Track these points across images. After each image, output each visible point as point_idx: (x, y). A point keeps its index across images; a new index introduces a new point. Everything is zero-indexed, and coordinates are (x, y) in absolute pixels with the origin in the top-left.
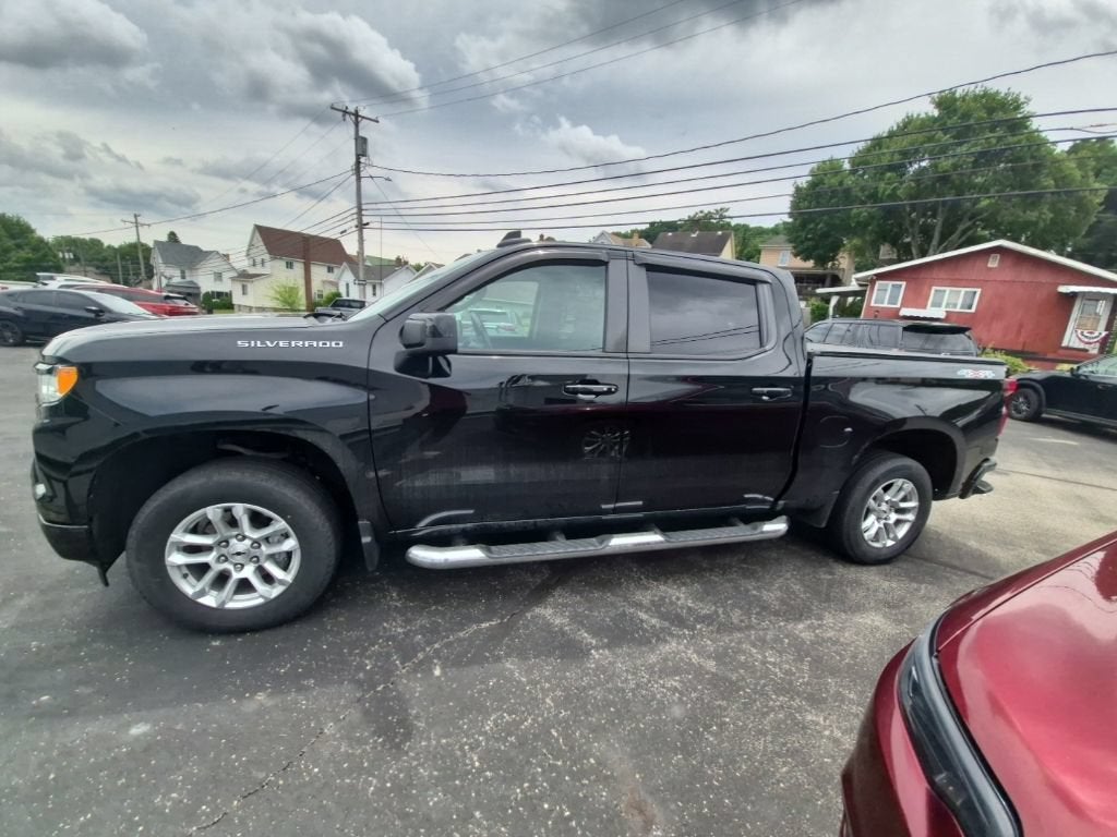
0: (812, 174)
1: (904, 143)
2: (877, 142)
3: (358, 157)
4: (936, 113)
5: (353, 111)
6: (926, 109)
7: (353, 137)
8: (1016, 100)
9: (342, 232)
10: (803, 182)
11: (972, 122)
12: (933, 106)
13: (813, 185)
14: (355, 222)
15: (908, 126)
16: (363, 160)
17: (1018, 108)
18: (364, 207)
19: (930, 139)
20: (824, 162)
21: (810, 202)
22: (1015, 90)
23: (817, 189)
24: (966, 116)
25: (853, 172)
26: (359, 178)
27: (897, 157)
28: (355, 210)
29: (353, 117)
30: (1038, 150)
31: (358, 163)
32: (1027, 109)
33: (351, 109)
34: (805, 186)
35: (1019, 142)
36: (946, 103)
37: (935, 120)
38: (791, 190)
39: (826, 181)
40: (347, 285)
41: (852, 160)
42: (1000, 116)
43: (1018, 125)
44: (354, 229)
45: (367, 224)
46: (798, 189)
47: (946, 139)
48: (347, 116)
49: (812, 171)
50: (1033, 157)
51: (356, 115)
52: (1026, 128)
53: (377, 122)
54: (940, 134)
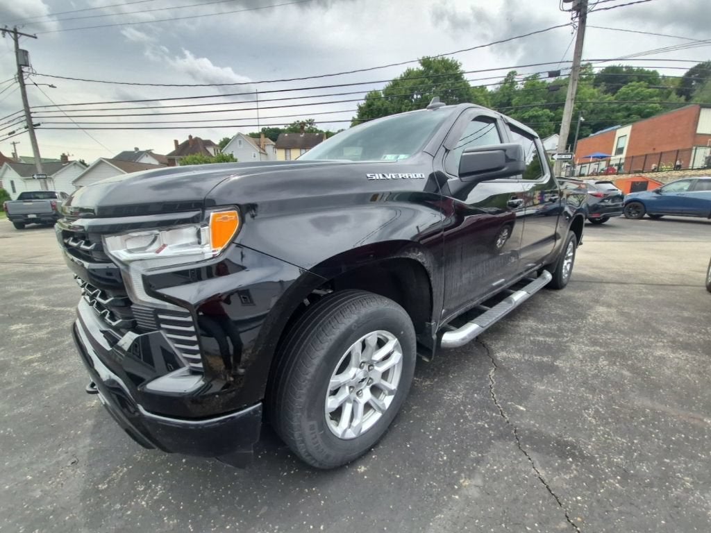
0: (366, 99)
1: (410, 84)
2: (395, 83)
3: (20, 66)
4: (421, 68)
5: (12, 30)
6: (417, 67)
7: (14, 49)
8: (456, 64)
9: (10, 134)
10: (362, 103)
11: (440, 74)
12: (420, 64)
13: (369, 106)
14: (25, 124)
15: (409, 75)
16: (25, 69)
17: (457, 68)
18: (31, 110)
19: (422, 83)
20: (371, 92)
21: (368, 116)
22: (455, 59)
23: (371, 108)
24: (436, 71)
25: (386, 98)
26: (23, 86)
27: (408, 91)
28: (23, 113)
29: (13, 34)
30: (468, 91)
31: (20, 72)
32: (461, 69)
33: (11, 28)
34: (363, 106)
35: (461, 86)
36: (426, 62)
37: (422, 72)
38: (357, 108)
39: (375, 103)
40: (12, 183)
41: (385, 91)
42: (451, 72)
43: (458, 77)
44: (24, 130)
45: (39, 125)
46: (360, 108)
47: (430, 83)
48: (7, 34)
49: (366, 97)
50: (467, 94)
51: (15, 32)
52: (462, 79)
53: (36, 38)
54: (427, 80)
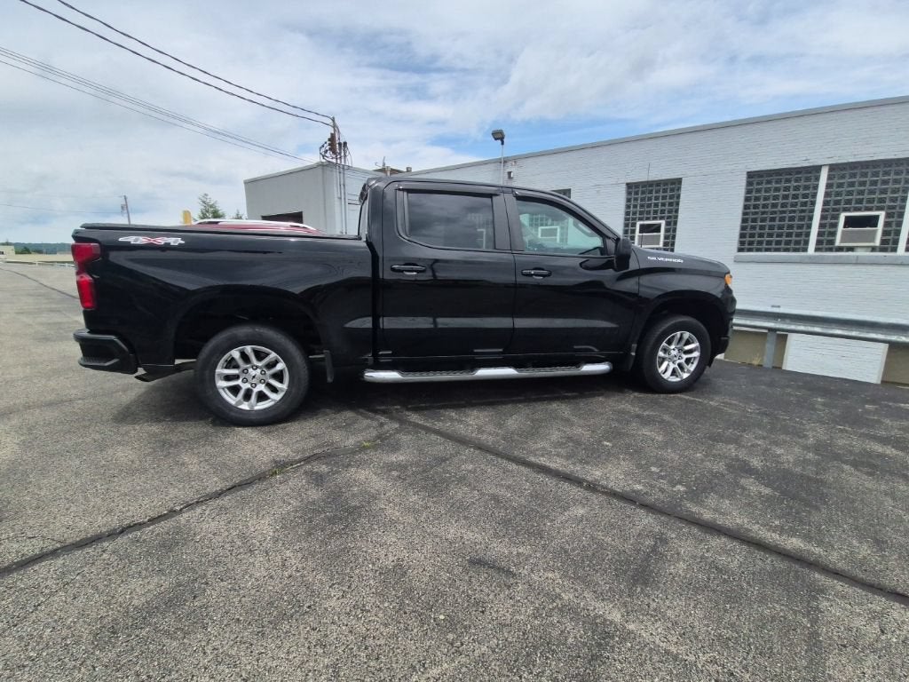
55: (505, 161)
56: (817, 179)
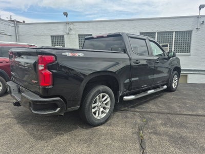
55: (68, 23)
56: (155, 35)
